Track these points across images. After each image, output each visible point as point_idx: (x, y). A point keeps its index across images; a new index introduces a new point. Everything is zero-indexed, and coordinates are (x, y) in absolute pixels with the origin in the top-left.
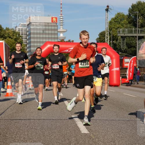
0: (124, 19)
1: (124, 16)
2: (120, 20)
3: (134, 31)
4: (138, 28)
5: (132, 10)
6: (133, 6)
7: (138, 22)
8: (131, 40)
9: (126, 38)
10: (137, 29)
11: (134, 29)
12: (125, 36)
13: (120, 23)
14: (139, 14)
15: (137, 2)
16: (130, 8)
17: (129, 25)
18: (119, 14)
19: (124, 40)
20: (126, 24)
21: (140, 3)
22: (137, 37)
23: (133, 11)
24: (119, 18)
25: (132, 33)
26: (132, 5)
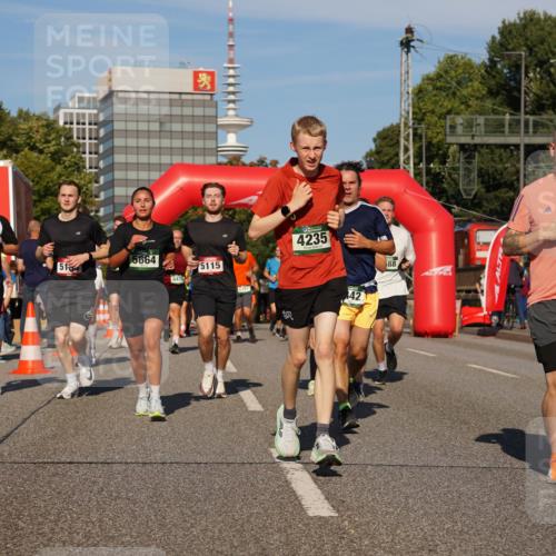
0: (471, 80)
1: (472, 67)
2: (454, 84)
3: (510, 125)
4: (526, 113)
5: (501, 45)
6: (507, 31)
7: (523, 89)
8: (497, 159)
9: (479, 152)
10: (522, 117)
11: (507, 117)
12: (475, 145)
13: (454, 94)
14: (529, 59)
15: (522, 15)
16: (493, 38)
17: (489, 104)
18: (451, 59)
19: (469, 159)
20: (477, 98)
21: (531, 20)
22: (522, 148)
23: (507, 50)
24: (453, 73)
25: (503, 132)
26: (500, 25)
